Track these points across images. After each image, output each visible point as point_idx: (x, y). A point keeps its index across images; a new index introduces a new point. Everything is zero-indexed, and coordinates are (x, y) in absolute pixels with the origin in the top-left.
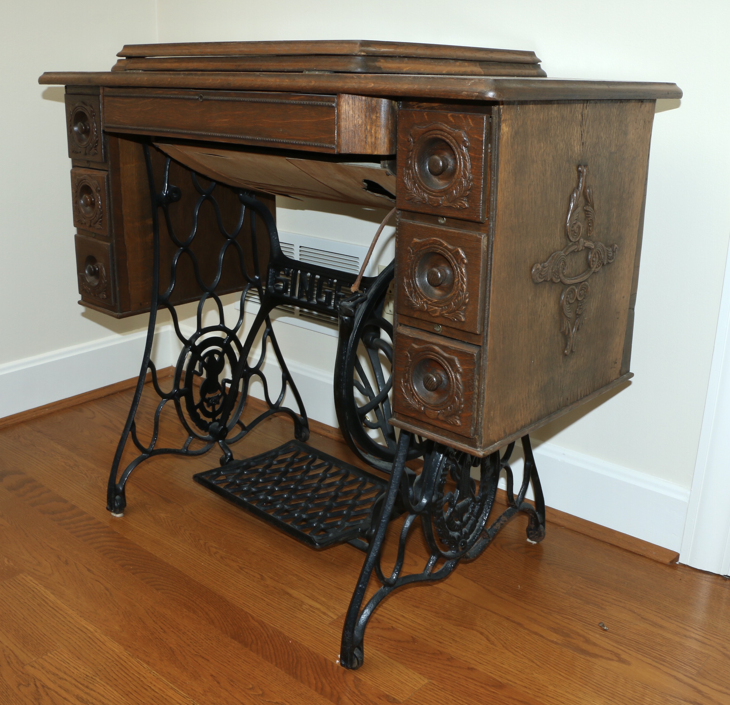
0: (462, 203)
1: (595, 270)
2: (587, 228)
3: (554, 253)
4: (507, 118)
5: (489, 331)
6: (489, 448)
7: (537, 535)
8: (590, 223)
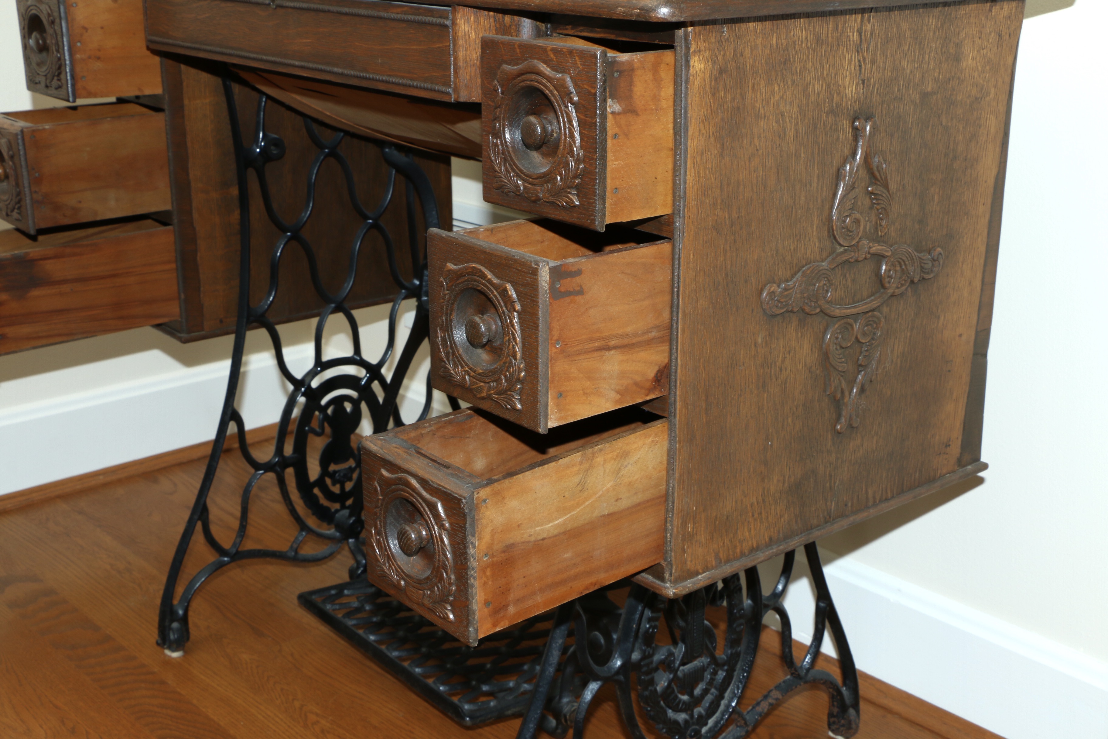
0: (568, 197)
1: (894, 292)
2: (876, 223)
3: (806, 265)
4: (703, 48)
5: (678, 393)
6: (685, 583)
7: (843, 726)
8: (881, 214)
